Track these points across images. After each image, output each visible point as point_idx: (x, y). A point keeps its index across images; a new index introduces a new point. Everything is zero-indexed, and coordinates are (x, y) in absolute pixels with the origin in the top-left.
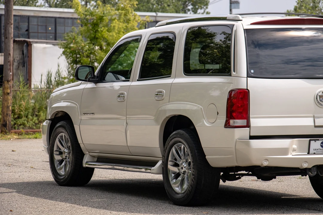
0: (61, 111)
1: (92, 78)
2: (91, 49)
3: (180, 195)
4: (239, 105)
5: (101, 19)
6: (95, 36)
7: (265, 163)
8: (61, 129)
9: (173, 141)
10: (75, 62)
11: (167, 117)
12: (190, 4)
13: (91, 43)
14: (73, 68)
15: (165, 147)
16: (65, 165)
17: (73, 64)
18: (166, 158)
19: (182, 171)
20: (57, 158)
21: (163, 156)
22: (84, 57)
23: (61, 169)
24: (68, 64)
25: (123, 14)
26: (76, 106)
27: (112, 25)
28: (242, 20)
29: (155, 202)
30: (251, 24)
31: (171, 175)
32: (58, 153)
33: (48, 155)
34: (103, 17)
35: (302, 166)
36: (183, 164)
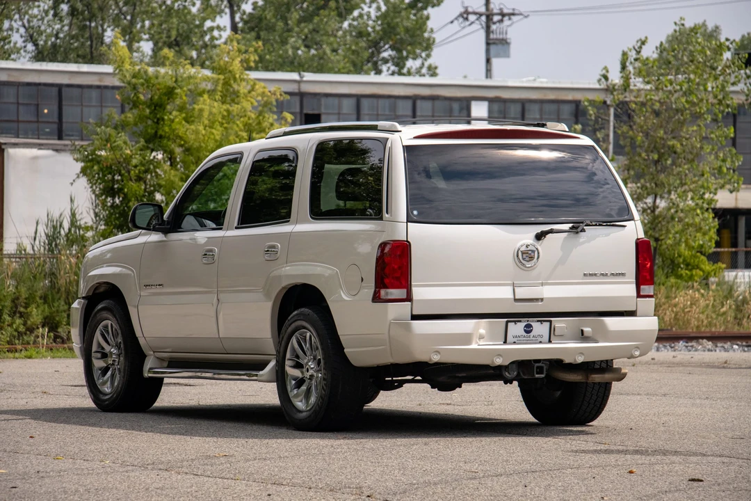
0: (105, 283)
1: (160, 225)
2: (147, 162)
3: (304, 414)
4: (396, 267)
5: (170, 93)
6: (156, 132)
7: (435, 357)
8: (105, 314)
9: (293, 326)
10: (110, 191)
11: (283, 288)
12: (387, 46)
13: (148, 148)
14: (106, 206)
15: (281, 336)
16: (113, 375)
17: (106, 197)
18: (281, 354)
19: (307, 375)
20: (98, 364)
21: (278, 352)
22: (131, 180)
23: (104, 383)
24: (93, 196)
25: (221, 82)
26: (130, 272)
27: (196, 106)
28: (400, 131)
29: (264, 428)
30: (415, 138)
31: (290, 382)
32: (99, 355)
33: (82, 361)
34: (174, 88)
35: (493, 362)
36: (310, 364)
